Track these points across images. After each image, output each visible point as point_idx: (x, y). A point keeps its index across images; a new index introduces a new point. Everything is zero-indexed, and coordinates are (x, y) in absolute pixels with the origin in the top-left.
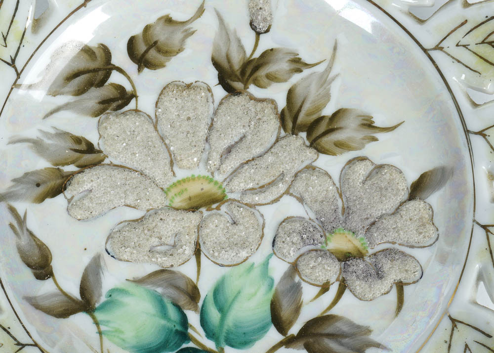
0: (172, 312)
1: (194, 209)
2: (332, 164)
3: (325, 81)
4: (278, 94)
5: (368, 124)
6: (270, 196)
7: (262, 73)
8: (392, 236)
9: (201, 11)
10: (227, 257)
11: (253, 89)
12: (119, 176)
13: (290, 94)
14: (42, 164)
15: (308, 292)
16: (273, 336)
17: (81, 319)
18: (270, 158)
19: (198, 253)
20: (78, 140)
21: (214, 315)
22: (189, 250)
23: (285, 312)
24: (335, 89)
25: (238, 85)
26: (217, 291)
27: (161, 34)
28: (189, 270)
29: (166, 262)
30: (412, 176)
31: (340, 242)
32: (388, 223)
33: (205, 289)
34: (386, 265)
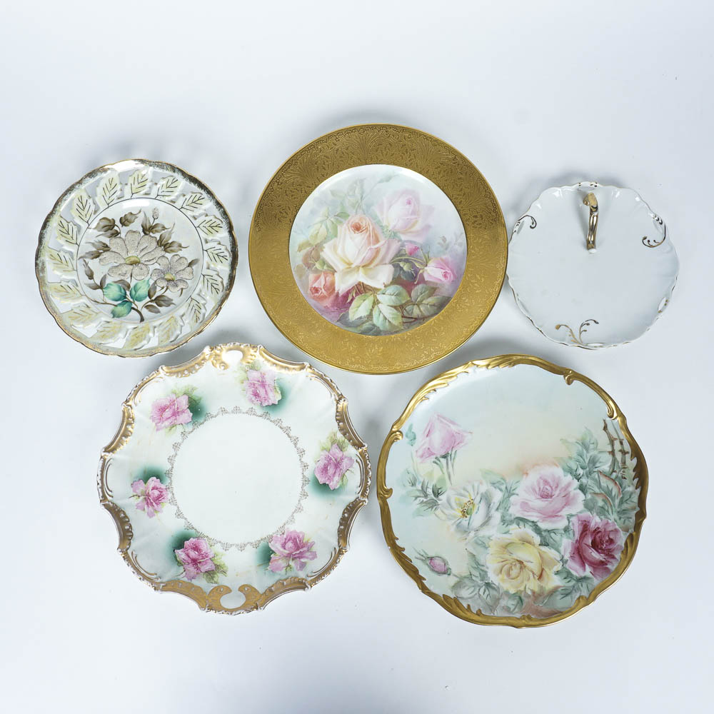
0: (123, 290)
1: (131, 265)
2: (169, 255)
3: (170, 233)
4: (157, 236)
5: (180, 246)
6: (152, 262)
7: (154, 229)
8: (182, 276)
9: (140, 212)
10: (138, 278)
11: (151, 234)
12: (114, 254)
13: (161, 236)
14: (94, 249)
15: (158, 289)
16: (148, 299)
17: (100, 290)
18: (153, 253)
19: (131, 276)
20: (104, 244)
21: (133, 292)
22: (129, 275)
23: (151, 294)
24: (173, 236)
25: (147, 232)
26: (135, 287)
27: (129, 217)
28: (128, 280)
29: (123, 278)
30: (189, 261)
31: (168, 277)
32: (181, 272)
33: (132, 286)
34: (179, 283)
